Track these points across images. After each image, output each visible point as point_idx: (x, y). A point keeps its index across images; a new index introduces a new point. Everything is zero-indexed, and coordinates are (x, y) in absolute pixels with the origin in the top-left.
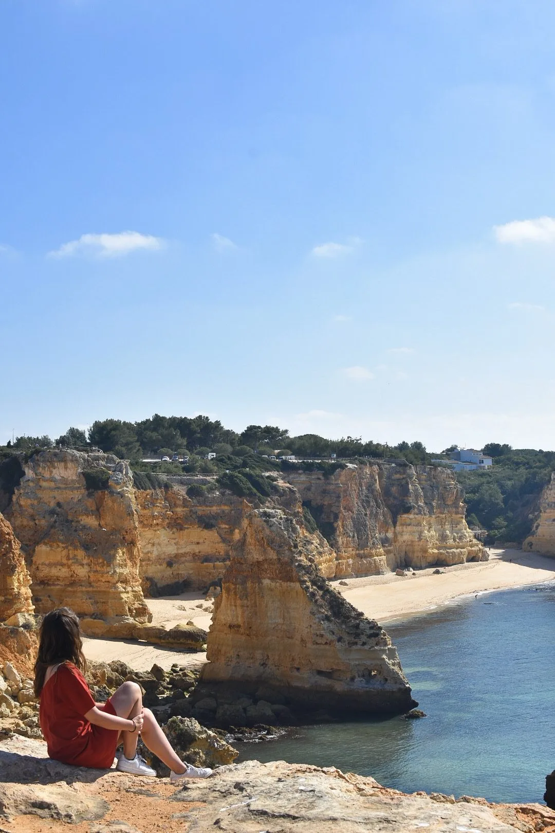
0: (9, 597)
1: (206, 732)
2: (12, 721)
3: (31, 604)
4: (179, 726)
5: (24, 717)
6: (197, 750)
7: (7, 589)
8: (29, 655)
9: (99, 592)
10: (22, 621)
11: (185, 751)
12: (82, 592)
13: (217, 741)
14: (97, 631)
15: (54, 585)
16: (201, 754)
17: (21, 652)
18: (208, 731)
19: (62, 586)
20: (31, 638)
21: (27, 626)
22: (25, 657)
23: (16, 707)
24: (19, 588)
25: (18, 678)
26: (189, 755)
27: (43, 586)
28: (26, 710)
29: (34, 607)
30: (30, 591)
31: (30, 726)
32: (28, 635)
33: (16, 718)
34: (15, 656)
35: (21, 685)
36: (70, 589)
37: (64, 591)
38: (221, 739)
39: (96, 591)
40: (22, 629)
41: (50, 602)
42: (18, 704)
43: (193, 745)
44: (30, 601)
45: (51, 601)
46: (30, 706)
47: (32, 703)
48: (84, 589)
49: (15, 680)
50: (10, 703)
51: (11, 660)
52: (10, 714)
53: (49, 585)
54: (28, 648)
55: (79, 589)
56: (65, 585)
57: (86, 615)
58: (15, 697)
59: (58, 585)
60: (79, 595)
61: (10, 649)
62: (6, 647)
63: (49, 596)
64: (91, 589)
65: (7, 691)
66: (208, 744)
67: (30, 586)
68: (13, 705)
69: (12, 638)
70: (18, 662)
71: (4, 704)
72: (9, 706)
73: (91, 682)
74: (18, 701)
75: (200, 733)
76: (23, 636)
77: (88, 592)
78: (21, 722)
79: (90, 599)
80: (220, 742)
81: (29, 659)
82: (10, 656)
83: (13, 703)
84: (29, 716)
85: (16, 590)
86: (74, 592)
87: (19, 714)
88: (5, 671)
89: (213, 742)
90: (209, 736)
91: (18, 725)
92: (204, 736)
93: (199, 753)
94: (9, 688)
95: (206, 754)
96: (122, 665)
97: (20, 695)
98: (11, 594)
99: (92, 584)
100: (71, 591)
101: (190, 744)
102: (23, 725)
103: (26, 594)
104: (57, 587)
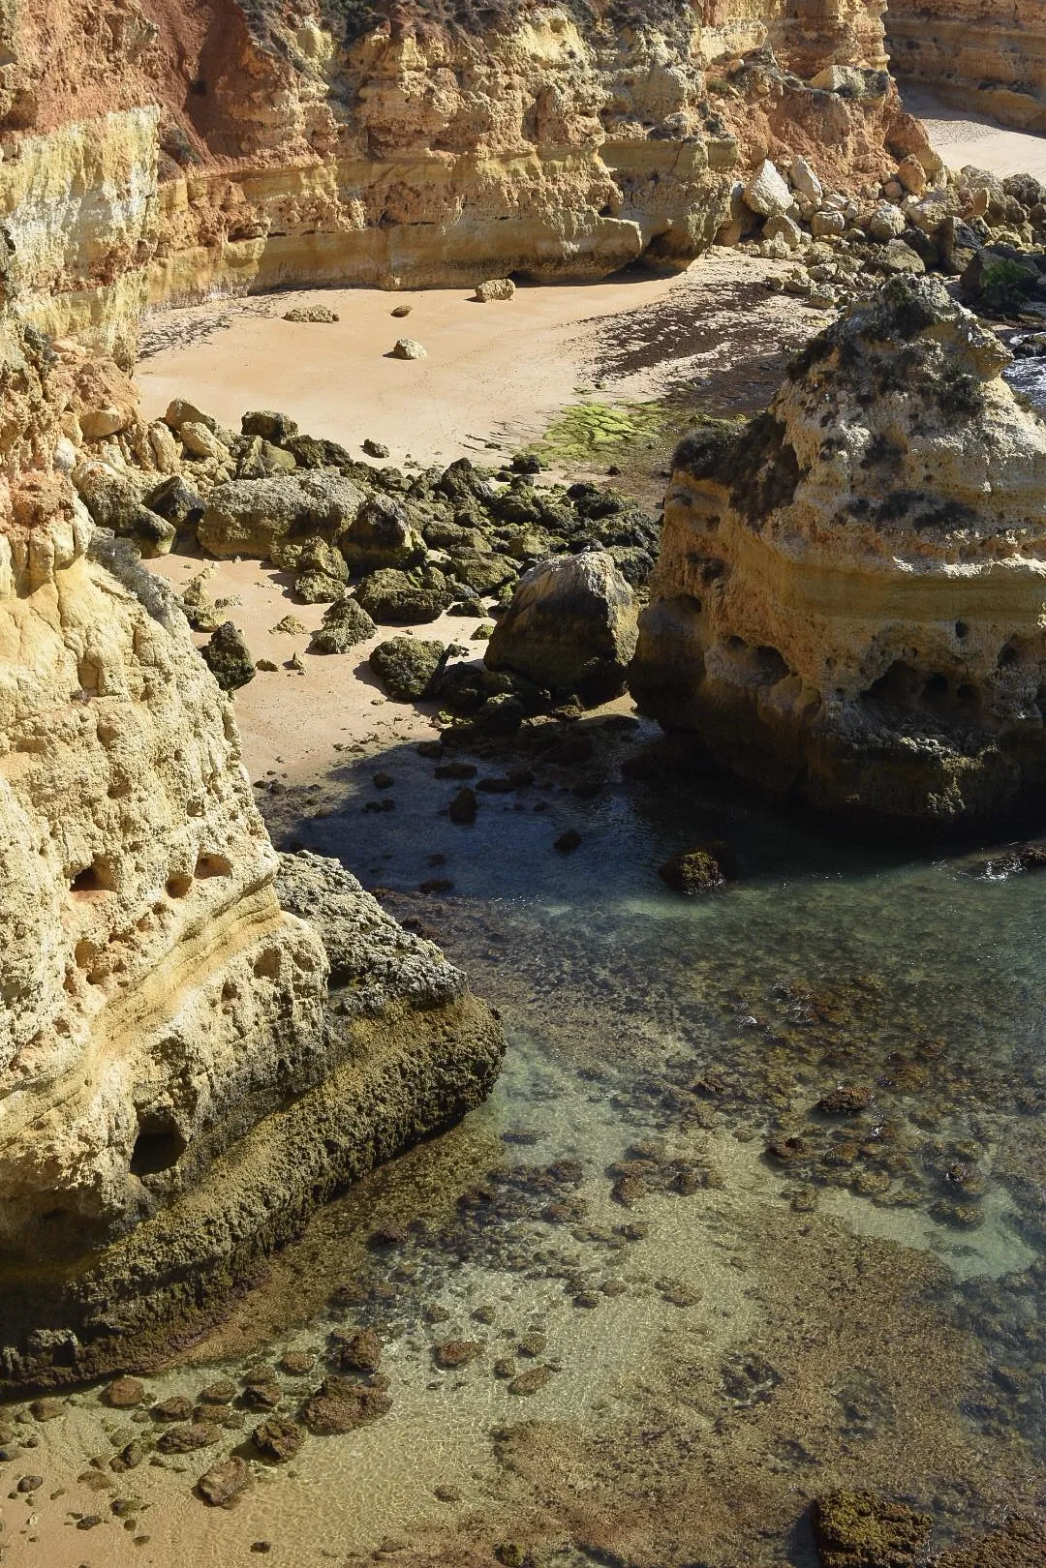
0: (825, 32)
1: (957, 309)
2: (790, 266)
3: (882, 50)
4: (905, 292)
5: (812, 260)
6: (932, 342)
7: (823, 17)
8: (845, 146)
9: (1034, 39)
10: (838, 80)
11: (907, 340)
12: (999, 36)
13: (975, 329)
14: (1021, 116)
15: (947, 18)
16: (938, 351)
17: (830, 140)
18: (962, 309)
19: (962, 20)
20: (853, 114)
21: (847, 92)
22: (837, 152)
23: (803, 241)
24: (849, 17)
25: (817, 187)
26: (912, 348)
27: (925, 19)
28: (822, 249)
29: (888, 57)
30: (881, 25)
31: (816, 281)
32: (847, 108)
33: (799, 261)
34: (818, 146)
35: (819, 202)
36: (975, 28)
37: (964, 32)
38: (983, 326)
39: (1027, 38)
40: (837, 95)
41: (935, 52)
42: (808, 236)
43: (927, 331)
44: (881, 45)
45: (938, 48)
46: (830, 242)
47: (835, 237)
48: (1003, 30)
49: (812, 194)
50: (793, 233)
51: (808, 153)
52: (790, 253)
53: (937, 17)
54: (844, 134)
55: (994, 30)
56: (970, 20)
57: (1001, 82)
58: (805, 224)
59: (956, 18)
60: (992, 41)
61: (810, 133)
62: (803, 127)
63: (935, 40)
64: (1016, 32)
65: (790, 211)
66: (956, 333)
67: (884, 16)
68: (798, 237)
69: (815, 111)
70: (822, 158)
71: (780, 233)
72: (789, 237)
73: (955, 209)
74: (810, 232)
75: (945, 310)
76: (836, 111)
77: (1010, 37)
78: (803, 270)
79: (1013, 51)
80: (980, 332)
81: (845, 155)
82: (807, 144)
83: (798, 233)
84: (823, 261)
85: (841, 20)
86: (985, 35)
87: (806, 254)
88: (793, 173)
89: (967, 332)
90: (961, 319)
91: (796, 274)
92: (952, 317)
93: (934, 348)
94: (797, 206)
95: (949, 352)
96: (1032, 185)
97: (815, 220)
98: (831, 28)
99: (1022, 22)
100: (976, 34)
101: (922, 329)
102: (805, 277)
103: (873, 30)
104: (953, 23)
